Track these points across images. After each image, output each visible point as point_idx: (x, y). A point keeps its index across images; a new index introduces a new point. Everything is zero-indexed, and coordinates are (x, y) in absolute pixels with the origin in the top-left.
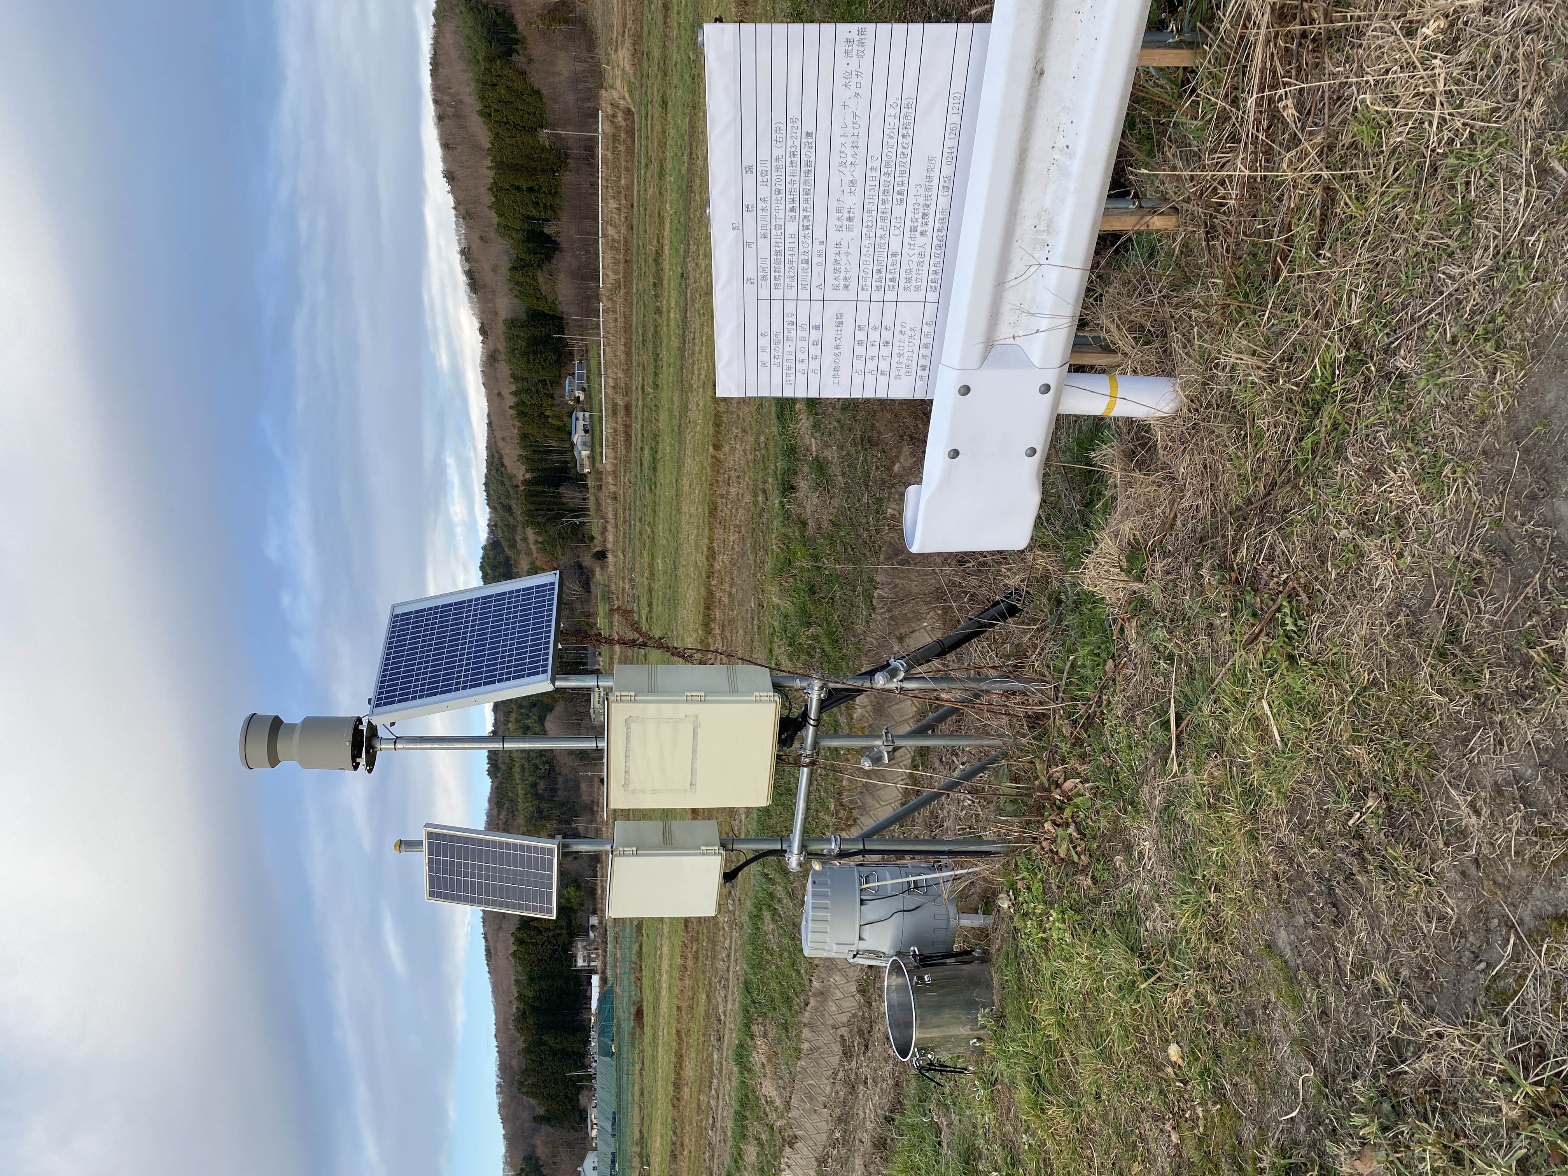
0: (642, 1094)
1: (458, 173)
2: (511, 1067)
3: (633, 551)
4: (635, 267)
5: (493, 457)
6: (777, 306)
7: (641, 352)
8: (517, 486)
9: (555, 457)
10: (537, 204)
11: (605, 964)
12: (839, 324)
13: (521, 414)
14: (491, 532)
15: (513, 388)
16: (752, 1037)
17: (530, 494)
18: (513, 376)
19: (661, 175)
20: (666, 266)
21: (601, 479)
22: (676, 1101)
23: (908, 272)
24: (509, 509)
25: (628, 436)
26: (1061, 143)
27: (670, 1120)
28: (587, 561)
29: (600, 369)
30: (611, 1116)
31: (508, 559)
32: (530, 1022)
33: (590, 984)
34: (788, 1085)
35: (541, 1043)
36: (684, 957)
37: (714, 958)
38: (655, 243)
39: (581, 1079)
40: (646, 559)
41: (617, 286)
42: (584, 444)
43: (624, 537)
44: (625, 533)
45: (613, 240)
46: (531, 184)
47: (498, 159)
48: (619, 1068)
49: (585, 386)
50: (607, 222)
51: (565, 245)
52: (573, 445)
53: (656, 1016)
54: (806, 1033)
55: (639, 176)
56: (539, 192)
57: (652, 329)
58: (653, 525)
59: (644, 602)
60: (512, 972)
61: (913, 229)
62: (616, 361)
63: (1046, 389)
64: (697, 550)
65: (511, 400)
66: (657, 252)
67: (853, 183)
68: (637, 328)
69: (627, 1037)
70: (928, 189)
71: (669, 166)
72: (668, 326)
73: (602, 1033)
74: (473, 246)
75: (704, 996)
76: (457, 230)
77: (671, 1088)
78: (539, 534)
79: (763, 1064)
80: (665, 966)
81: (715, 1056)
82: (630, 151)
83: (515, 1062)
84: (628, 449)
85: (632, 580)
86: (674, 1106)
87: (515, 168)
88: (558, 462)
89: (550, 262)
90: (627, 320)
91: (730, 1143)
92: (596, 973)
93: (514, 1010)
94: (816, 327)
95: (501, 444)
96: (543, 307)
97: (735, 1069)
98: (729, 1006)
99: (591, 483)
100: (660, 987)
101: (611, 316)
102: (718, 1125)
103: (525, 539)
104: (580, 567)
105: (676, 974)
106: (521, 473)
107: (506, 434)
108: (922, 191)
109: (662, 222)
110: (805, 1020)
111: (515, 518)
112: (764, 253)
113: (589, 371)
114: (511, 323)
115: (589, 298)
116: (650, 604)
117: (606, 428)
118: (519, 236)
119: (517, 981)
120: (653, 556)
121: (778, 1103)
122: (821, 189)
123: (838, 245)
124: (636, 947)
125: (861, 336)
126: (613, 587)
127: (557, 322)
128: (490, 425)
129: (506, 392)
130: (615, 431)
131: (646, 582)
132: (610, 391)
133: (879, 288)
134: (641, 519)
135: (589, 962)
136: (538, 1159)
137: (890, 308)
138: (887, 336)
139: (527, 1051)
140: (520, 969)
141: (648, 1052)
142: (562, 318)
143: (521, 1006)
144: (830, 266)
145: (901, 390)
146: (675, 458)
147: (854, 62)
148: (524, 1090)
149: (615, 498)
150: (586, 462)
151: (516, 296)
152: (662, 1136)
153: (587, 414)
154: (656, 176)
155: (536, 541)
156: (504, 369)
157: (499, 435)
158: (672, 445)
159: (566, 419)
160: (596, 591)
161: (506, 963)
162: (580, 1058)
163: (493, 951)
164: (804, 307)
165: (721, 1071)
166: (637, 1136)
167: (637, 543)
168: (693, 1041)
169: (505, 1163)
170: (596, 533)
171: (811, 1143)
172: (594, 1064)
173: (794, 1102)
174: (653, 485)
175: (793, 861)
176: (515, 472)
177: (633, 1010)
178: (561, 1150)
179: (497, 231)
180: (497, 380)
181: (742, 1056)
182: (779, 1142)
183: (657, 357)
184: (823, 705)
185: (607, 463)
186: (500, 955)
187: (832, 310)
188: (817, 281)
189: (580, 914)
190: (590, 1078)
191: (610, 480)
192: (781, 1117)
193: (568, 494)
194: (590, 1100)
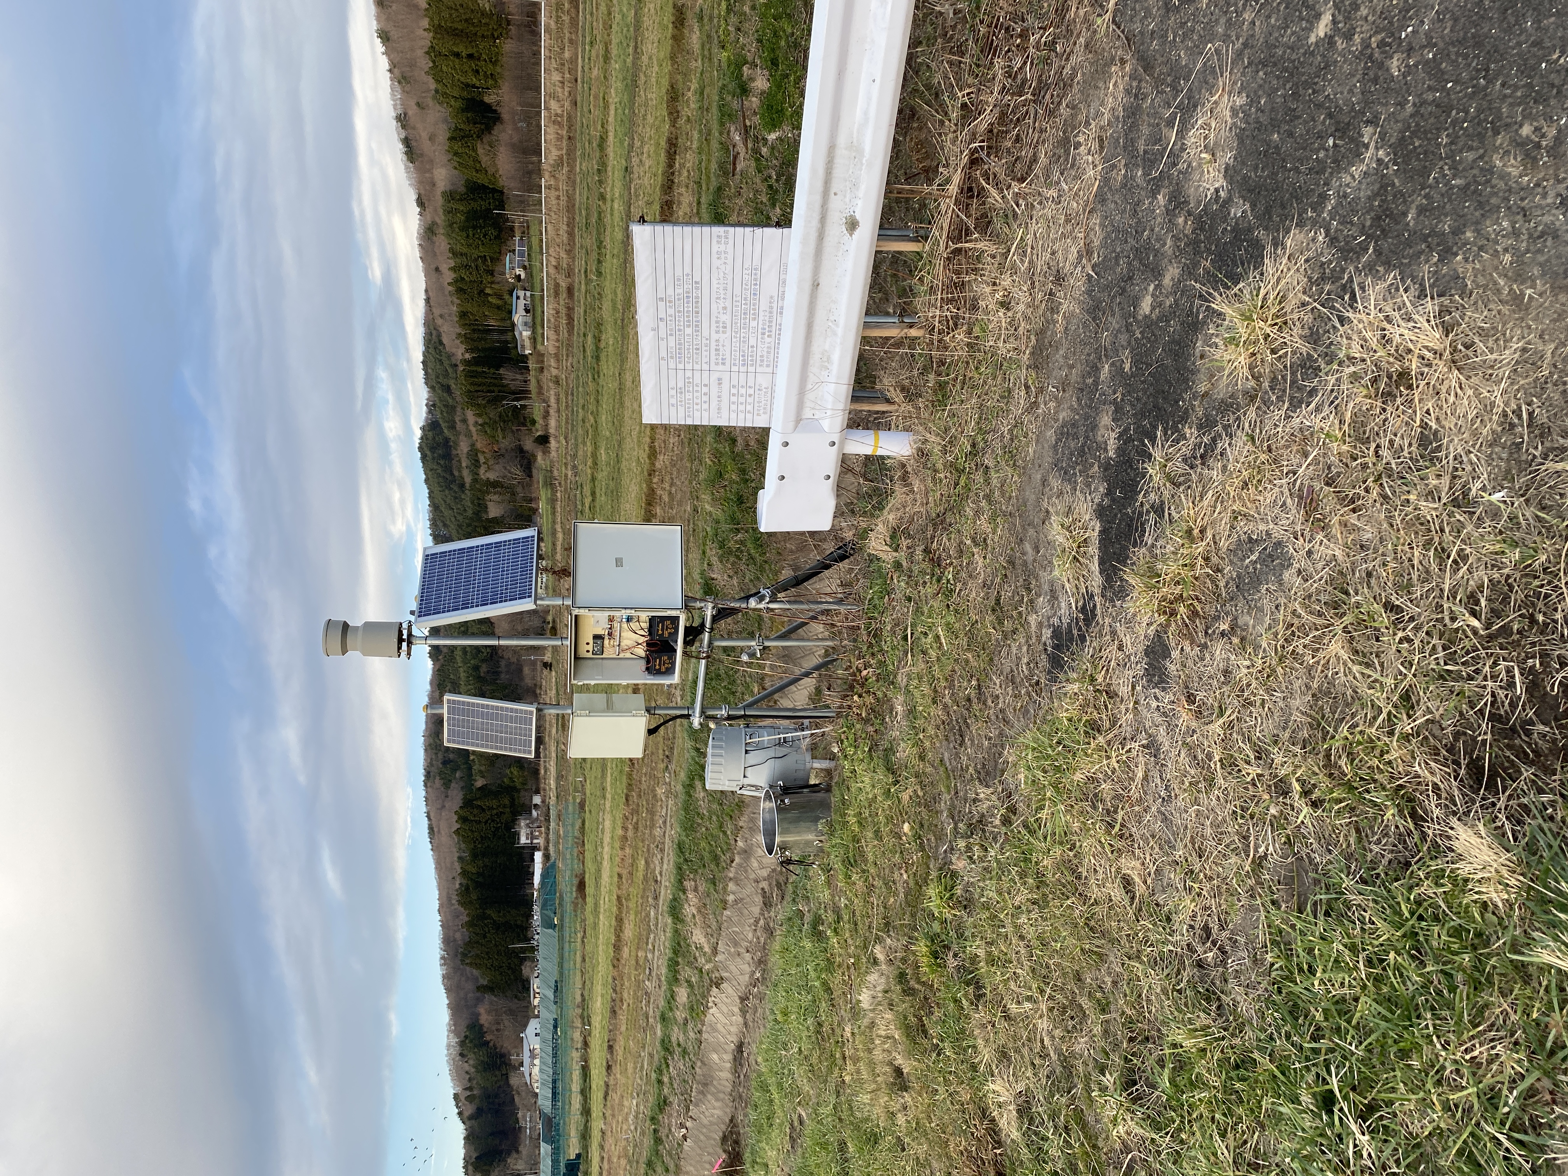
0: (584, 960)
1: (394, 34)
2: (455, 940)
3: (576, 440)
4: (578, 145)
5: (431, 334)
6: (680, 373)
7: (585, 235)
8: (456, 365)
9: (495, 336)
10: (477, 72)
11: (547, 841)
12: (720, 384)
13: (460, 291)
14: (430, 412)
15: (452, 263)
16: (684, 891)
17: (470, 375)
18: (451, 250)
19: (607, 58)
20: (610, 151)
21: (543, 362)
22: (616, 962)
23: (762, 356)
24: (447, 389)
25: (570, 318)
26: (832, 318)
27: (610, 979)
28: (528, 444)
29: (541, 247)
30: (553, 985)
31: (447, 440)
32: (474, 896)
33: (533, 860)
34: (715, 932)
35: (483, 917)
36: (625, 828)
37: (652, 826)
38: (599, 127)
39: (523, 950)
40: (589, 448)
41: (559, 163)
42: (526, 324)
43: (567, 422)
44: (567, 419)
45: (557, 115)
46: (470, 51)
47: (436, 22)
48: (561, 939)
49: (526, 264)
50: (552, 96)
51: (505, 116)
52: (513, 325)
53: (597, 886)
54: (731, 886)
55: (584, 50)
56: (479, 59)
57: (596, 215)
58: (596, 415)
59: (587, 490)
60: (455, 850)
61: (763, 334)
62: (557, 240)
63: (833, 444)
64: (639, 446)
65: (449, 276)
66: (601, 137)
67: (725, 308)
68: (580, 209)
69: (569, 908)
70: (771, 312)
71: (614, 51)
72: (612, 215)
73: (544, 907)
74: (410, 113)
75: (643, 862)
76: (393, 95)
77: (611, 950)
78: (479, 415)
79: (694, 916)
80: (607, 839)
81: (652, 913)
82: (574, 22)
83: (458, 936)
84: (571, 331)
85: (574, 467)
86: (614, 966)
87: (455, 33)
88: (498, 342)
89: (490, 133)
90: (570, 199)
91: (664, 988)
92: (539, 850)
93: (457, 886)
94: (705, 385)
95: (439, 321)
96: (481, 179)
97: (670, 921)
98: (665, 866)
99: (532, 364)
100: (602, 858)
101: (553, 194)
102: (654, 974)
103: (464, 421)
104: (521, 450)
105: (617, 845)
106: (460, 352)
107: (445, 311)
108: (767, 314)
109: (606, 106)
110: (731, 875)
111: (454, 399)
112: (672, 343)
113: (530, 248)
114: (450, 196)
115: (530, 173)
116: (593, 494)
117: (548, 310)
118: (458, 104)
119: (460, 858)
120: (596, 447)
121: (707, 949)
122: (705, 310)
123: (717, 341)
124: (578, 824)
125: (734, 391)
126: (556, 473)
127: (498, 196)
128: (428, 300)
129: (444, 268)
130: (558, 313)
131: (589, 471)
132: (552, 271)
133: (743, 365)
134: (584, 406)
135: (532, 839)
136: (482, 1026)
137: (751, 376)
138: (751, 391)
139: (470, 924)
140: (463, 846)
141: (590, 920)
142: (502, 193)
143: (465, 882)
144: (713, 352)
145: (760, 423)
146: (618, 351)
147: (722, 247)
148: (468, 961)
149: (557, 382)
150: (527, 343)
151: (456, 168)
152: (602, 996)
153: (528, 294)
154: (601, 60)
155: (476, 423)
156: (442, 243)
157: (437, 312)
158: (615, 338)
159: (506, 297)
160: (539, 477)
161: (448, 840)
162: (523, 931)
163: (436, 830)
164: (697, 375)
165: (657, 924)
166: (579, 999)
167: (580, 431)
168: (632, 905)
169: (450, 1031)
170: (537, 415)
171: (735, 983)
172: (536, 937)
173: (721, 947)
174: (596, 374)
175: (696, 721)
176: (454, 350)
177: (576, 882)
178: (504, 1017)
179: (434, 98)
180: (435, 254)
181: (675, 911)
182: (707, 981)
183: (600, 245)
184: (715, 619)
185: (549, 344)
186: (443, 833)
187: (715, 376)
188: (705, 360)
189: (522, 793)
190: (533, 949)
191: (553, 363)
192: (709, 961)
193: (508, 375)
194: (532, 970)
